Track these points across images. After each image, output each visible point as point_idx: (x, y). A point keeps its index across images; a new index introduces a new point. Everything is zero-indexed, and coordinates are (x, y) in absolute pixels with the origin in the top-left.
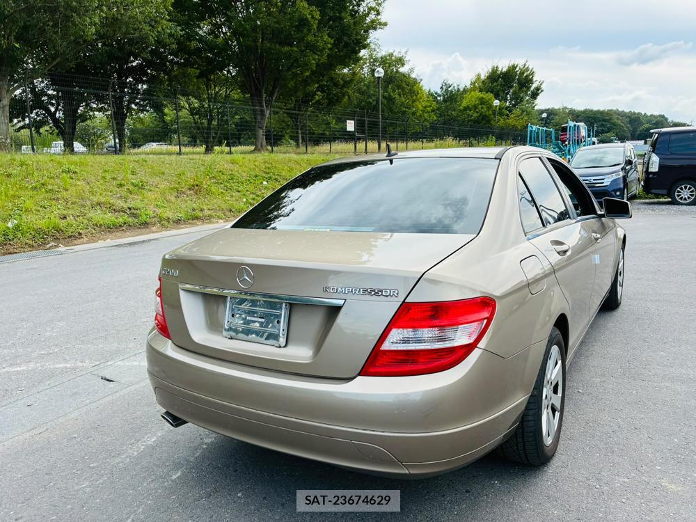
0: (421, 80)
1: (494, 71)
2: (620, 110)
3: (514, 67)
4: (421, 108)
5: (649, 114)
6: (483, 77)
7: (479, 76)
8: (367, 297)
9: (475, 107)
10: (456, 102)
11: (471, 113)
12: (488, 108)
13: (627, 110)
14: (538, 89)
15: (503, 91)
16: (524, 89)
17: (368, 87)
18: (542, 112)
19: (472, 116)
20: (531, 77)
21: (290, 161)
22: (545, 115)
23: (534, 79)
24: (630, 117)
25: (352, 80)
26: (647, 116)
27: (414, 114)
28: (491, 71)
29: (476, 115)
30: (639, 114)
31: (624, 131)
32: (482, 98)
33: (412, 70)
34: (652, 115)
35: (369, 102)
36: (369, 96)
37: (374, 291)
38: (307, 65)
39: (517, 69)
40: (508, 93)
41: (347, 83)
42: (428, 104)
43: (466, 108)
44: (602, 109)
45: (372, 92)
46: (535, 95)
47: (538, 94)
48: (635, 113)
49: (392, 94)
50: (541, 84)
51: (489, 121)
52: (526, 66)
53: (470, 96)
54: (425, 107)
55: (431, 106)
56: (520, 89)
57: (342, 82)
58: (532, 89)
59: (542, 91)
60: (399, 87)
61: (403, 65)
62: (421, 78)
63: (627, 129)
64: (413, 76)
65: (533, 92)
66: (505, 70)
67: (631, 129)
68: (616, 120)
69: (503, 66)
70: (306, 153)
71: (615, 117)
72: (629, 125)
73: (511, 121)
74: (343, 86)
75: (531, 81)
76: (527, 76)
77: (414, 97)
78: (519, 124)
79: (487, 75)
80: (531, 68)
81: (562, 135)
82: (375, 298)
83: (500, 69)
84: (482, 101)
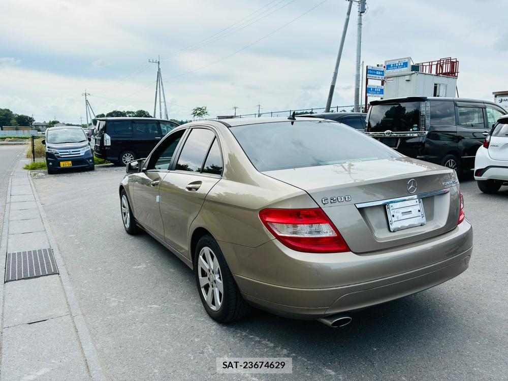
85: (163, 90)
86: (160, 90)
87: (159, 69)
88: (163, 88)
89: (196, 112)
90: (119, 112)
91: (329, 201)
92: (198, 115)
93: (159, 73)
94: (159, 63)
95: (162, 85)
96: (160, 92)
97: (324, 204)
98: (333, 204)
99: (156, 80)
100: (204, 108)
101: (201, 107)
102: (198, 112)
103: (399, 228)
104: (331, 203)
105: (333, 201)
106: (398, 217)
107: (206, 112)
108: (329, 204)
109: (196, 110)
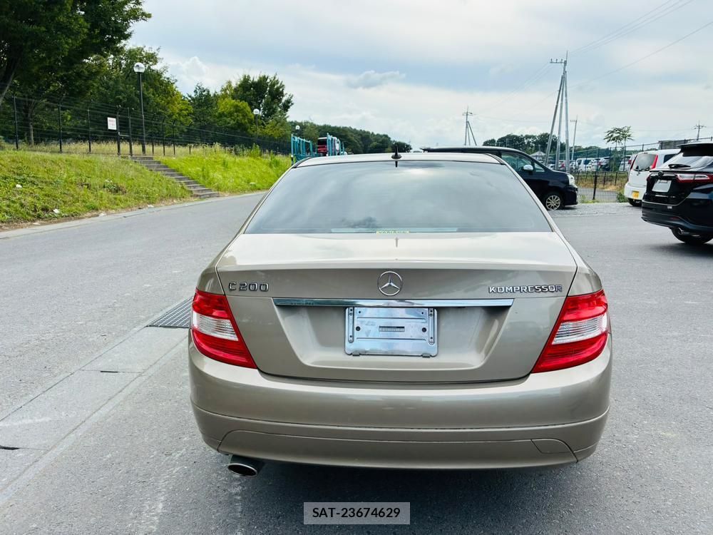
0: (176, 81)
1: (246, 80)
2: (353, 128)
3: (265, 78)
4: (177, 111)
5: (375, 133)
6: (234, 85)
7: (229, 83)
8: (535, 294)
9: (231, 114)
10: (212, 107)
11: (228, 120)
12: (243, 116)
13: (358, 129)
14: (288, 102)
15: (256, 101)
16: (276, 101)
17: (116, 82)
18: (295, 124)
19: (229, 123)
20: (281, 90)
21: (45, 161)
22: (298, 127)
23: (285, 92)
24: (361, 135)
25: (97, 73)
26: (374, 135)
27: (170, 116)
28: (242, 79)
29: (232, 122)
30: (368, 132)
31: (357, 147)
32: (237, 106)
33: (165, 69)
34: (378, 134)
35: (119, 99)
36: (118, 92)
37: (541, 288)
38: (58, 49)
39: (268, 81)
40: (260, 103)
41: (93, 75)
42: (184, 107)
43: (222, 115)
44: (338, 126)
45: (121, 88)
46: (286, 106)
47: (289, 107)
48: (364, 132)
49: (146, 93)
50: (291, 98)
51: (246, 129)
52: (276, 79)
53: (224, 103)
54: (181, 110)
55: (187, 110)
56: (272, 100)
57: (86, 73)
58: (283, 101)
59: (292, 104)
60: (152, 85)
61: (156, 62)
62: (175, 78)
63: (360, 145)
64: (166, 75)
65: (284, 105)
66: (256, 80)
67: (363, 146)
68: (350, 137)
69: (255, 76)
70: (61, 151)
71: (349, 134)
72: (361, 142)
73: (268, 131)
74: (87, 79)
75: (282, 94)
76: (278, 89)
77: (169, 99)
78: (276, 134)
79: (239, 83)
80: (280, 81)
81: (318, 148)
82: (542, 294)
83: (251, 79)
84: (237, 109)
85: (566, 103)
86: (562, 103)
87: (565, 72)
88: (566, 100)
89: (612, 136)
90: (514, 136)
91: (238, 286)
92: (613, 139)
93: (563, 80)
94: (565, 63)
95: (566, 95)
96: (561, 107)
97: (231, 290)
98: (242, 293)
99: (559, 89)
100: (626, 129)
101: (620, 128)
102: (615, 135)
103: (366, 352)
104: (240, 290)
105: (243, 287)
106: (368, 333)
107: (629, 136)
108: (237, 292)
109: (613, 132)
